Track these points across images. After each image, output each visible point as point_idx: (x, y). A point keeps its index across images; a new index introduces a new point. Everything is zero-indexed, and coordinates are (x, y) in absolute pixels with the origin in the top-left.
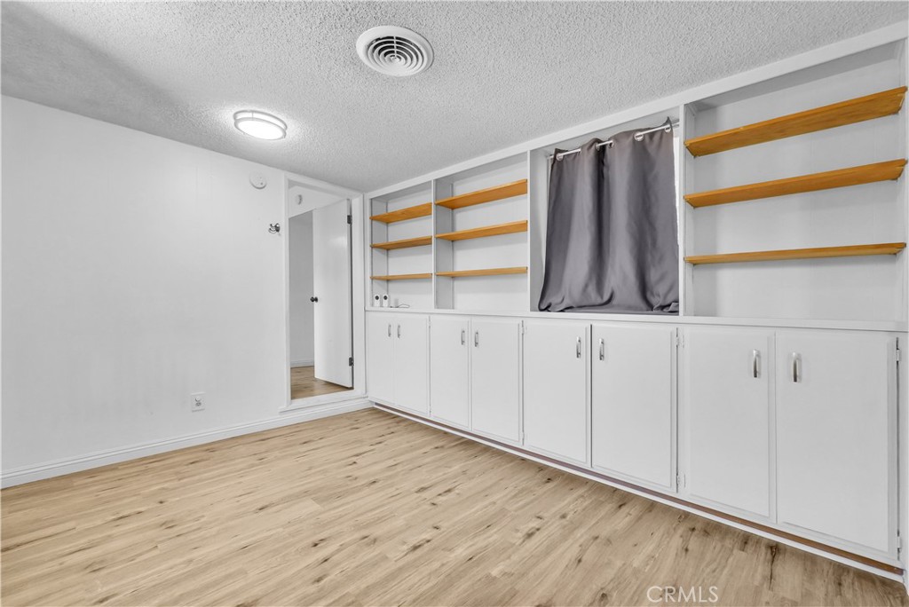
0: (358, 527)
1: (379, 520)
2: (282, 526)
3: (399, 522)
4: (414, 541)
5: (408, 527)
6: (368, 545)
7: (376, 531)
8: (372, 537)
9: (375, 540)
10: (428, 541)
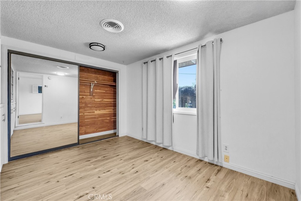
0: (125, 177)
1: (118, 180)
2: (150, 177)
3: (111, 179)
4: (109, 173)
5: (108, 178)
6: (122, 172)
7: (120, 176)
8: (121, 174)
9: (120, 173)
10: (104, 173)
